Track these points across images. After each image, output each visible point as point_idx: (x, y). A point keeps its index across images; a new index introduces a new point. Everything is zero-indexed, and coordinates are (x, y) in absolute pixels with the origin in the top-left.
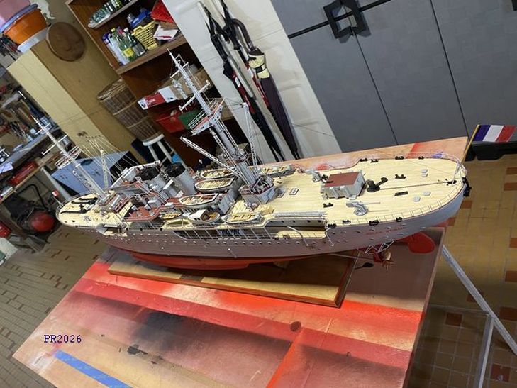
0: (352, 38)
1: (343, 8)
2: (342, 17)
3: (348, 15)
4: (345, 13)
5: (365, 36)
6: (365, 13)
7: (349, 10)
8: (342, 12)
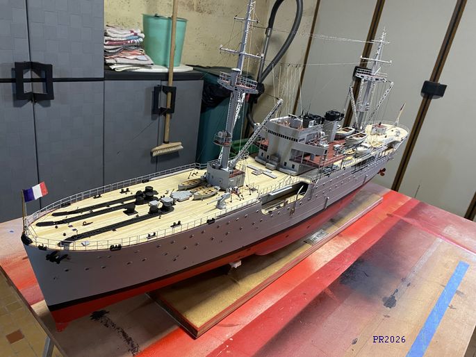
0: (30, 104)
1: (30, 72)
2: (27, 80)
3: (32, 80)
4: (30, 77)
5: (44, 106)
6: (55, 84)
7: (36, 76)
8: (27, 75)
